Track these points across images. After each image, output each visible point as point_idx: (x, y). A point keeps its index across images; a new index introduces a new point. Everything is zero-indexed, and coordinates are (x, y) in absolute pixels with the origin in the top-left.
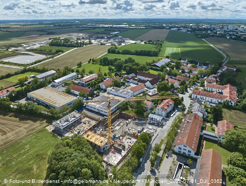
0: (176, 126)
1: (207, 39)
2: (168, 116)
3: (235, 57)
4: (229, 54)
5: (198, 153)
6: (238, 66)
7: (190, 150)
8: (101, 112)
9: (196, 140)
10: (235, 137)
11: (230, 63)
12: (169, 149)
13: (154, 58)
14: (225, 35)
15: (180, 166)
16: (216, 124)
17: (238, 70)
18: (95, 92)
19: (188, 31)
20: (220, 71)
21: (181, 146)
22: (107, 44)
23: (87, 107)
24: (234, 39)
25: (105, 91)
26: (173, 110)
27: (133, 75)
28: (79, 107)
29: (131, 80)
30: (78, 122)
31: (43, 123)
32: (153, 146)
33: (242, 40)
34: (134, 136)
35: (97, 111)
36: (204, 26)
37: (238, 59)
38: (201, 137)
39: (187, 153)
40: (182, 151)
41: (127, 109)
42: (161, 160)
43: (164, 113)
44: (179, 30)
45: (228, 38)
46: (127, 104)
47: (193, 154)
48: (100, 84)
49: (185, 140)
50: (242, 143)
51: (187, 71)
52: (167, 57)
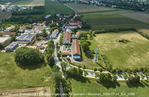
0: (62, 37)
1: (66, 4)
2: (58, 35)
3: (80, 11)
4: (77, 10)
5: (71, 42)
6: (81, 14)
7: (69, 41)
8: (27, 40)
9: (70, 39)
10: (81, 33)
11: (78, 14)
12: (61, 44)
13: (43, 15)
14: (74, 1)
15: (66, 47)
16: (76, 34)
17: (81, 16)
18: (18, 34)
20: (74, 17)
21: (65, 41)
22: (8, 11)
23: (18, 40)
24: (79, 3)
25: (23, 32)
26: (59, 33)
27: (35, 23)
28: (14, 40)
29: (35, 26)
30: (17, 46)
32: (55, 44)
33: (82, 3)
34: (46, 44)
35: (25, 40)
38: (71, 38)
39: (68, 43)
40: (66, 43)
41: (38, 37)
42: (59, 47)
43: (56, 34)
45: (76, 2)
46: (38, 34)
47: (70, 43)
48: (19, 30)
49: (66, 39)
50: (84, 34)
51: (60, 19)
52: (49, 14)
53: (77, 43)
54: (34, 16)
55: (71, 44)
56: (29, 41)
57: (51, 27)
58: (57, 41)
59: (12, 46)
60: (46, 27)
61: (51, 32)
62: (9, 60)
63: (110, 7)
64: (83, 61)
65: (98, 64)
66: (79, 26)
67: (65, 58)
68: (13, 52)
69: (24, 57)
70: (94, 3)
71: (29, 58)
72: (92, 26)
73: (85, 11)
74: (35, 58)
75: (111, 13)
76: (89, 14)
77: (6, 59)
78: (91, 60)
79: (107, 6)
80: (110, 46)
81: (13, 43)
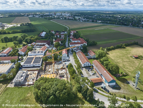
1: (53, 20)
4: (68, 26)
6: (77, 30)
11: (72, 30)
14: (59, 17)
17: (77, 32)
19: (40, 17)
20: (71, 34)
25: (25, 55)
27: (34, 43)
35: (33, 66)
36: (46, 14)
43: (67, 55)
44: (34, 16)
48: (19, 52)
49: (85, 60)
51: (58, 36)
59: (22, 78)
60: (49, 47)
62: (26, 100)
66: (85, 43)
67: (99, 87)
68: (25, 85)
77: (21, 98)
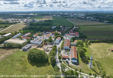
0: (63, 43)
1: (68, 19)
2: (60, 41)
3: (78, 24)
4: (76, 23)
5: (70, 48)
6: (79, 27)
7: (68, 47)
8: (38, 44)
9: (69, 45)
10: (79, 42)
11: (76, 26)
12: (62, 49)
13: (51, 26)
14: (74, 17)
15: (66, 52)
16: (74, 42)
17: (79, 28)
18: (32, 39)
19: (60, 16)
20: (73, 29)
21: (65, 47)
22: (28, 22)
23: (31, 43)
24: (77, 18)
25: (36, 38)
26: (61, 40)
27: (44, 32)
28: (29, 43)
29: (44, 34)
30: (30, 47)
31: (17, 49)
32: (58, 49)
33: (80, 19)
35: (36, 43)
36: (66, 14)
37: (79, 25)
38: (70, 45)
39: (67, 48)
40: (66, 48)
41: (46, 42)
42: (61, 51)
43: (59, 41)
44: (56, 16)
45: (75, 18)
46: (46, 40)
47: (69, 48)
48: (33, 36)
49: (66, 45)
51: (63, 29)
52: (55, 25)
53: (75, 49)
54: (44, 27)
55: (70, 50)
56: (39, 44)
57: (55, 35)
58: (59, 46)
59: (27, 47)
60: (52, 35)
61: (55, 39)
62: (24, 57)
63: (103, 22)
64: (79, 65)
65: (93, 69)
66: (77, 35)
67: (65, 61)
68: (27, 51)
69: (34, 56)
70: (90, 19)
71: (38, 57)
72: (88, 37)
73: (82, 25)
74: (42, 58)
75: (104, 27)
76: (85, 26)
77: (22, 56)
78: (86, 65)
79: (100, 21)
80: (104, 54)
81: (28, 45)
